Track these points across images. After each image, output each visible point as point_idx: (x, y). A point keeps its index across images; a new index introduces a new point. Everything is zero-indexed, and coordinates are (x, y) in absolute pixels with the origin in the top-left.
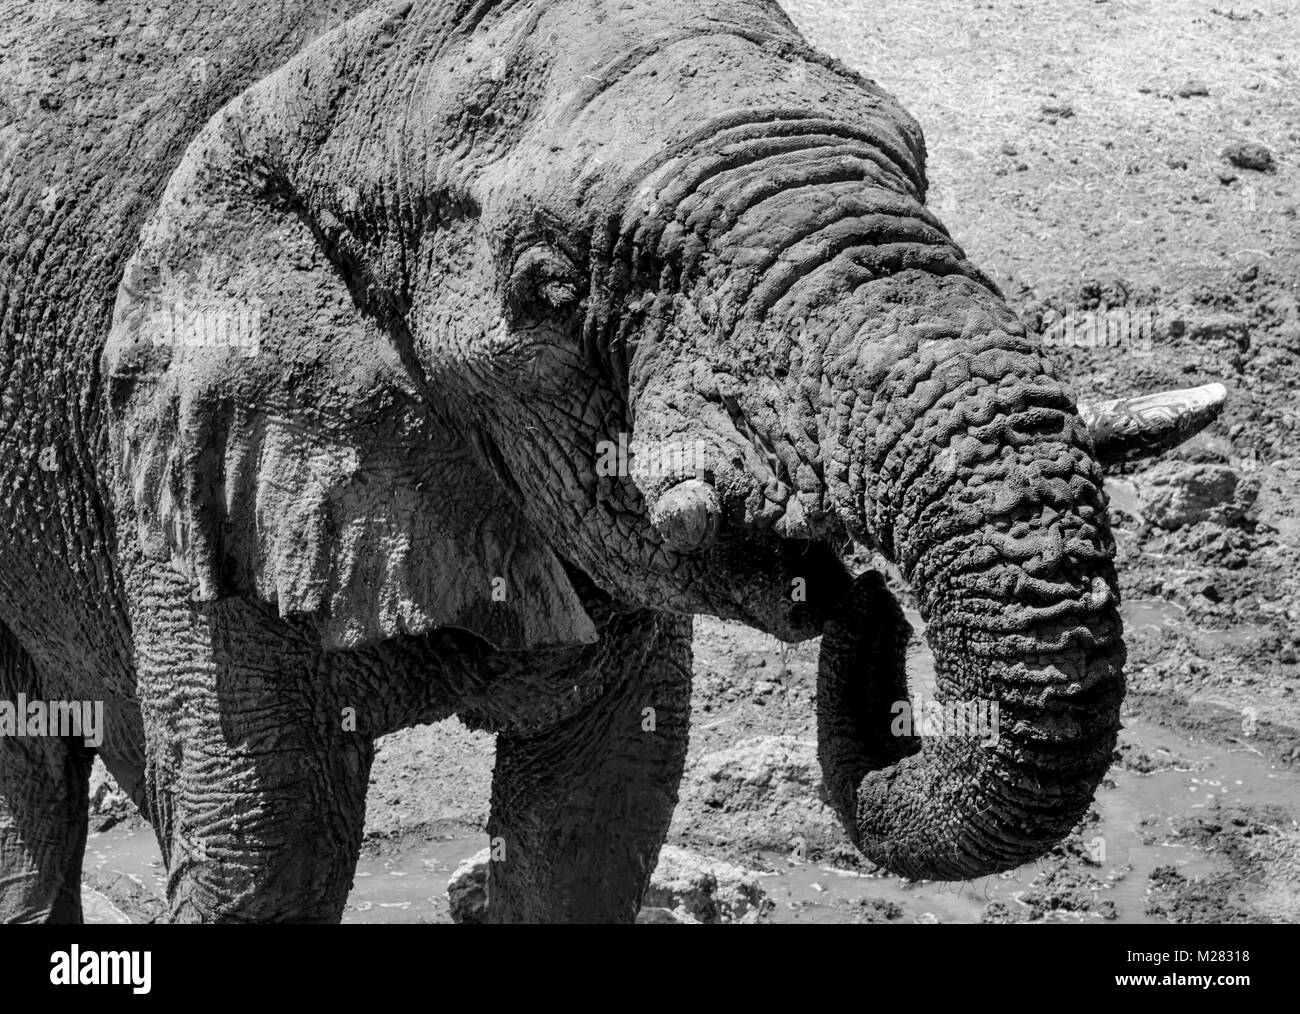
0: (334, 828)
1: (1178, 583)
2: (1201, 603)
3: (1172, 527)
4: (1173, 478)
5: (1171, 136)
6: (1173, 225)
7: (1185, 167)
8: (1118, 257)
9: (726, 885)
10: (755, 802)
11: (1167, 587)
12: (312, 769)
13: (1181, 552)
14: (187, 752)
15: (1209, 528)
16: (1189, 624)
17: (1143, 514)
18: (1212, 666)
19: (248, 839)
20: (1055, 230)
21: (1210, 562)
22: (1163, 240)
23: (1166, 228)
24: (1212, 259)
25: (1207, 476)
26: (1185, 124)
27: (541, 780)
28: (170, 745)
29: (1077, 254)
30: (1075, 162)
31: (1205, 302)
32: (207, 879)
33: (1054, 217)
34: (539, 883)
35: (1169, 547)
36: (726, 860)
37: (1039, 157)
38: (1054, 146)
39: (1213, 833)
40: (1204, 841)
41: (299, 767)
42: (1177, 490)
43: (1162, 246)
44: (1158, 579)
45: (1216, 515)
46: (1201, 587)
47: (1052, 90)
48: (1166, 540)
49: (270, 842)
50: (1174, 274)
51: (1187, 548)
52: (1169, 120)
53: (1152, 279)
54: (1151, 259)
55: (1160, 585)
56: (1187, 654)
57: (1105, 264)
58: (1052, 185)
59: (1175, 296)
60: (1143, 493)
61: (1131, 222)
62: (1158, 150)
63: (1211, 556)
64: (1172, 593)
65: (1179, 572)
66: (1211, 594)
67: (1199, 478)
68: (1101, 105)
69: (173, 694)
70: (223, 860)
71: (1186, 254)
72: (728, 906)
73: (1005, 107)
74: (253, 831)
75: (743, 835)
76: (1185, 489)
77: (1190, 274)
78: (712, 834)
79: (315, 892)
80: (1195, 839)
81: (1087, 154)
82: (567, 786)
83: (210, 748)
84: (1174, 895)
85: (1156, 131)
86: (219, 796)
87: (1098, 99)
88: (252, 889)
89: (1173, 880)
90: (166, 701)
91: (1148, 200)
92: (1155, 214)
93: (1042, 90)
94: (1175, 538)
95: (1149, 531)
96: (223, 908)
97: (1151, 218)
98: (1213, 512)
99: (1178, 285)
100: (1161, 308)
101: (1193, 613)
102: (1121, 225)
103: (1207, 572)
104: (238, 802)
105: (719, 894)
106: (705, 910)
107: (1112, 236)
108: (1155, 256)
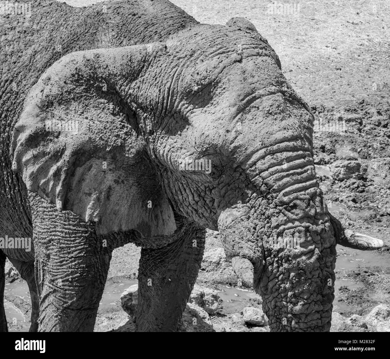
0: (100, 280)
1: (344, 198)
2: (351, 203)
3: (341, 180)
4: (341, 165)
5: (336, 60)
6: (338, 87)
7: (341, 70)
8: (321, 98)
9: (207, 295)
10: (216, 269)
11: (340, 199)
12: (95, 261)
13: (344, 188)
14: (52, 257)
15: (352, 180)
16: (347, 210)
17: (332, 176)
18: (355, 223)
19: (75, 284)
20: (301, 90)
21: (353, 191)
22: (335, 92)
23: (335, 88)
24: (350, 97)
25: (352, 164)
26: (340, 57)
27: (160, 262)
28: (46, 255)
29: (309, 97)
30: (307, 69)
31: (348, 111)
32: (59, 296)
33: (301, 85)
34: (157, 295)
35: (340, 186)
36: (207, 287)
37: (295, 67)
38: (300, 64)
39: (358, 275)
40: (355, 278)
41: (91, 260)
42: (343, 169)
43: (334, 94)
44: (338, 196)
45: (355, 176)
46: (351, 199)
47: (299, 47)
48: (340, 184)
49: (81, 284)
50: (339, 103)
51: (346, 187)
52: (335, 55)
53: (332, 104)
54: (331, 98)
55: (338, 199)
56: (347, 219)
57: (317, 100)
58: (300, 76)
59: (339, 109)
60: (332, 170)
61: (325, 87)
62: (332, 65)
63: (353, 189)
64: (342, 201)
65: (344, 194)
66: (354, 201)
67: (349, 165)
68: (314, 51)
69: (48, 239)
70: (66, 290)
71: (342, 96)
72: (209, 302)
73: (285, 52)
74: (76, 281)
75: (212, 279)
76: (345, 168)
77: (343, 102)
78: (202, 279)
79: (93, 300)
80: (352, 277)
81: (310, 66)
82: (168, 263)
83: (62, 255)
84: (346, 295)
85: (331, 59)
86: (65, 270)
87: (313, 49)
88: (75, 299)
89: (346, 290)
90: (45, 241)
91: (330, 80)
92: (332, 84)
93: (296, 47)
94: (342, 184)
95: (334, 182)
96: (65, 305)
97: (331, 85)
98: (354, 175)
99: (340, 106)
100: (335, 113)
101: (349, 207)
102: (322, 88)
103: (352, 194)
104: (72, 272)
105: (206, 298)
106: (201, 303)
107: (319, 91)
108: (332, 97)
